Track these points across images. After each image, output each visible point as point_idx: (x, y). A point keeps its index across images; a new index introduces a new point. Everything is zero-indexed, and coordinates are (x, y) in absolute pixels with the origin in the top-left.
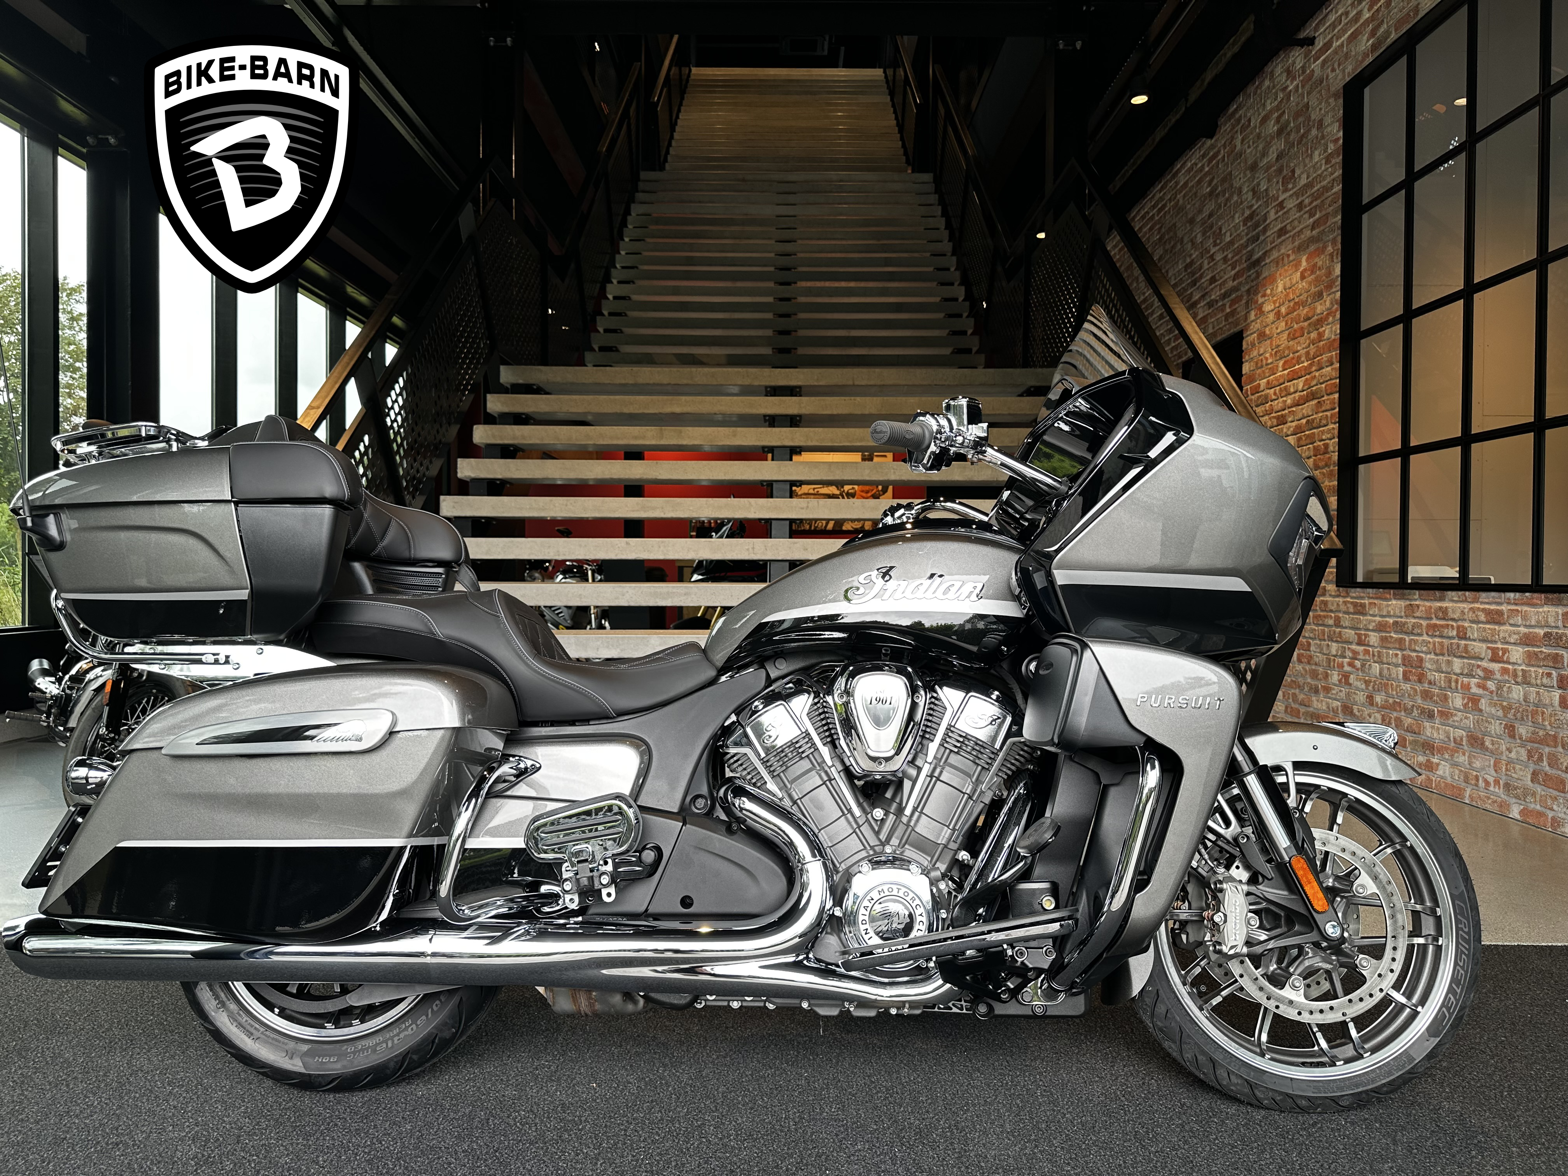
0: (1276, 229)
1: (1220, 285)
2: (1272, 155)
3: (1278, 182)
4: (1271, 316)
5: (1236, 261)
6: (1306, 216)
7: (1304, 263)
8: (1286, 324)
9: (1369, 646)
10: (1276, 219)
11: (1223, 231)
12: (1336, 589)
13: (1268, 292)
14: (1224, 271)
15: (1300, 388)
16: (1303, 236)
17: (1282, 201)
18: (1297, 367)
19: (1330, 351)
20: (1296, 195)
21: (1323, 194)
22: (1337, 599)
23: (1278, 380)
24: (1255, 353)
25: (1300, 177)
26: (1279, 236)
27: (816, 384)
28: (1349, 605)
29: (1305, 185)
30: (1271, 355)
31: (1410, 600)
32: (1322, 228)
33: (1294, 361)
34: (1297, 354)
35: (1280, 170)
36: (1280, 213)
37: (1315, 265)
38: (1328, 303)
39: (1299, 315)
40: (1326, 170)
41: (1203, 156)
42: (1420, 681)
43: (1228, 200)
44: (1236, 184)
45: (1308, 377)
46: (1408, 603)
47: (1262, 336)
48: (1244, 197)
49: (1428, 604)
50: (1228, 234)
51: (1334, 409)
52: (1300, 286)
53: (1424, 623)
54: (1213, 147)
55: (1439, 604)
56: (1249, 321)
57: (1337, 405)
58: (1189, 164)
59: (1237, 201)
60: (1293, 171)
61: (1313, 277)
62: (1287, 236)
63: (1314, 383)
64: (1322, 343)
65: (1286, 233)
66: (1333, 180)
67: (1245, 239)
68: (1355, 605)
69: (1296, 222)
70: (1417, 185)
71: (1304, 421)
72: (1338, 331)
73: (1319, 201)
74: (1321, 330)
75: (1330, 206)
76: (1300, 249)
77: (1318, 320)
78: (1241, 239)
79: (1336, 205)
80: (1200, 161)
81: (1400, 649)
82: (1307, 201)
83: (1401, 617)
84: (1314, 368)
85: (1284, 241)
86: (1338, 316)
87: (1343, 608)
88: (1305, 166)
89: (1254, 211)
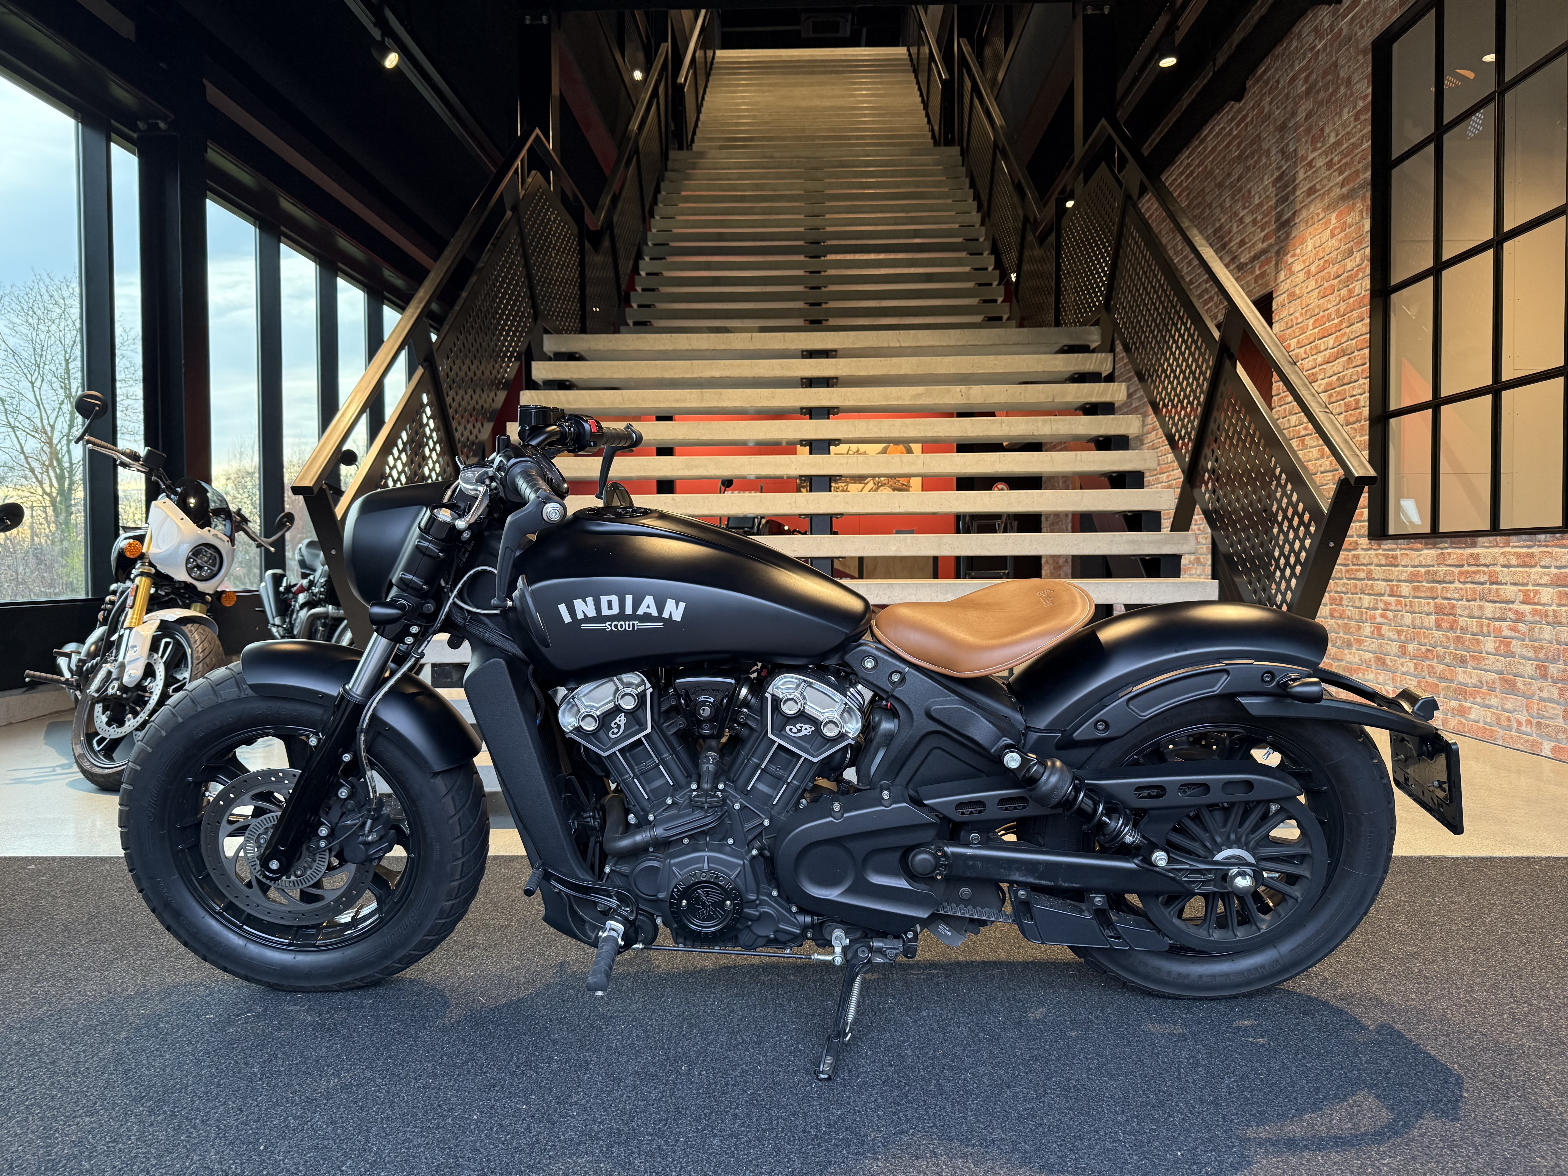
0: (1305, 189)
1: (1250, 247)
2: (1301, 115)
3: (1306, 142)
4: (1301, 275)
5: (1266, 222)
6: (1336, 173)
7: (1334, 221)
8: (1316, 282)
9: (1401, 596)
10: (1305, 179)
11: (1253, 193)
12: (1368, 542)
13: (1298, 251)
14: (1253, 233)
15: (1331, 346)
16: (1333, 194)
17: (1312, 160)
18: (1327, 324)
19: (1361, 307)
20: (1326, 153)
21: (1352, 151)
22: (1369, 552)
23: (1307, 339)
24: (1285, 313)
25: (1329, 135)
26: (1309, 195)
27: (851, 346)
28: (1380, 557)
29: (1334, 143)
30: (1301, 314)
31: (1442, 549)
32: (1351, 185)
33: (1324, 319)
34: (1327, 312)
35: (1308, 130)
36: (1309, 173)
37: (1345, 222)
38: (1358, 259)
39: (1329, 273)
40: (1355, 127)
41: (1232, 120)
42: (1452, 628)
43: (1256, 162)
44: (1265, 146)
45: (1338, 333)
46: (1440, 551)
47: (1292, 297)
48: (1274, 158)
49: (1459, 551)
50: (1257, 196)
51: (1365, 364)
52: (1330, 244)
53: (1456, 570)
54: (1240, 110)
55: (1469, 551)
56: (1279, 281)
57: (1367, 360)
58: (1217, 129)
59: (1266, 163)
60: (1322, 130)
61: (1343, 234)
62: (1317, 194)
63: (1345, 339)
64: (1352, 300)
65: (1316, 191)
66: (1363, 136)
67: (1274, 201)
68: (1387, 557)
69: (1325, 182)
70: (1445, 137)
71: (1335, 378)
72: (1368, 287)
73: (1349, 158)
74: (1351, 286)
75: (1359, 162)
76: (1328, 208)
77: (1348, 277)
78: (1271, 200)
79: (1365, 162)
80: (1229, 125)
81: (1433, 598)
82: (1336, 159)
83: (1433, 566)
84: (1344, 325)
85: (1313, 200)
86: (1368, 271)
87: (1376, 561)
88: (1335, 124)
89: (1283, 172)
